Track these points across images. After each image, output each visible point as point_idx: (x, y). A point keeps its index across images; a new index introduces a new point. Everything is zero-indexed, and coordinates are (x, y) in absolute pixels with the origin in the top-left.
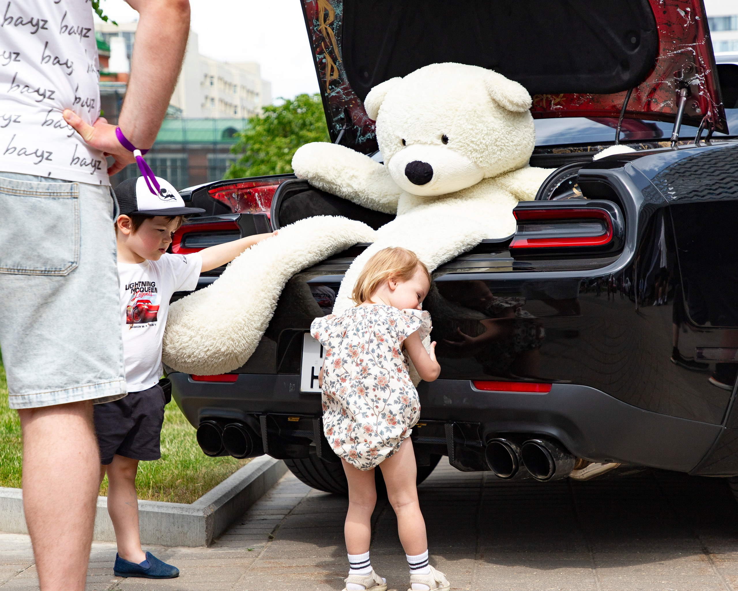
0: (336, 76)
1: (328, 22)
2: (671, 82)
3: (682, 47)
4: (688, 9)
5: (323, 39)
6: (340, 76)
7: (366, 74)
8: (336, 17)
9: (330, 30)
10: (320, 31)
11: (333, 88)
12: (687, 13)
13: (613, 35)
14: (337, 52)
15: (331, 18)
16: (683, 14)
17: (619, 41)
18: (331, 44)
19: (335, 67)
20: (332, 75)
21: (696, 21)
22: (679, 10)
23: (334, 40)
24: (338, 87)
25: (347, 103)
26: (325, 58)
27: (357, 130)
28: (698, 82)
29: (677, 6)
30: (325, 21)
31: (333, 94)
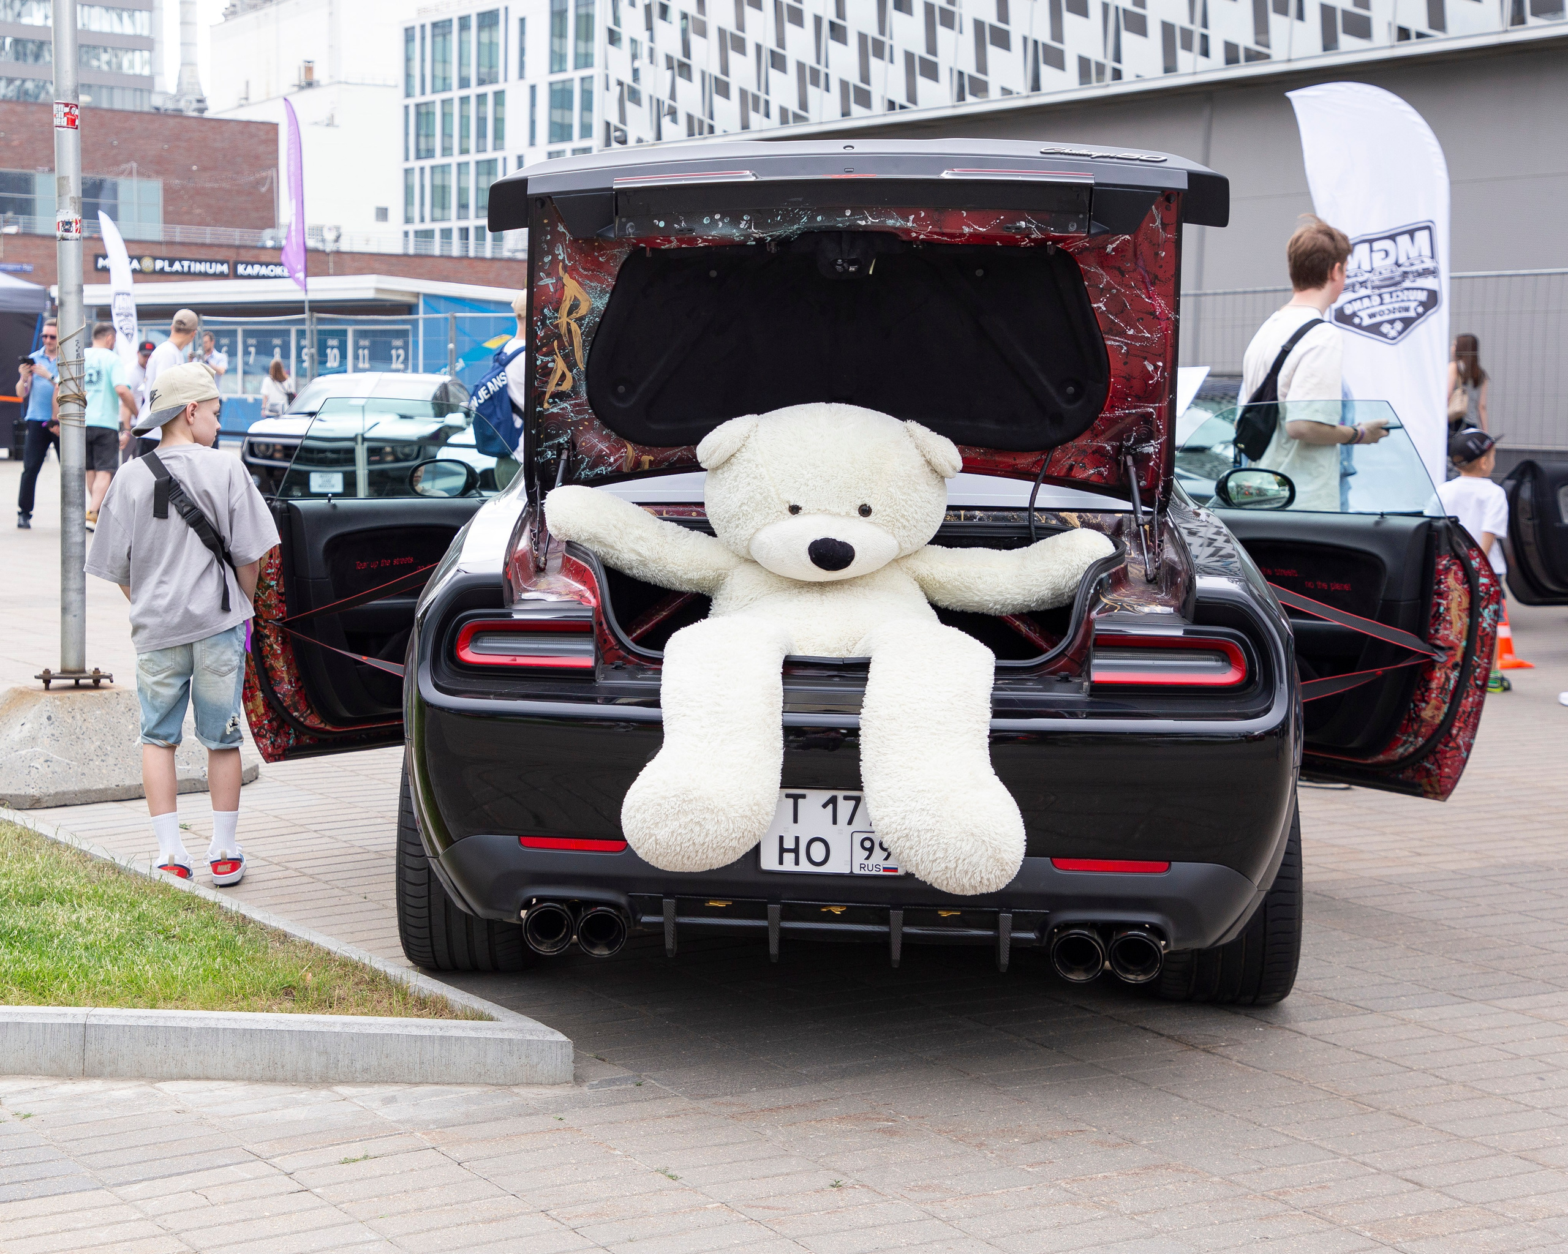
0: (567, 386)
1: (574, 315)
2: (1112, 446)
3: (1139, 407)
4: (1160, 364)
5: (559, 337)
6: (574, 387)
7: (621, 389)
8: (592, 311)
9: (574, 326)
10: (557, 326)
11: (555, 402)
12: (1156, 368)
13: (1045, 383)
14: (580, 356)
15: (583, 310)
16: (1150, 368)
17: (1052, 390)
18: (571, 344)
19: (569, 375)
20: (558, 385)
21: (1165, 378)
22: (1146, 363)
23: (578, 341)
24: (565, 401)
25: (576, 424)
26: (553, 361)
27: (582, 461)
28: (1151, 450)
29: (1145, 359)
30: (570, 313)
31: (555, 410)
